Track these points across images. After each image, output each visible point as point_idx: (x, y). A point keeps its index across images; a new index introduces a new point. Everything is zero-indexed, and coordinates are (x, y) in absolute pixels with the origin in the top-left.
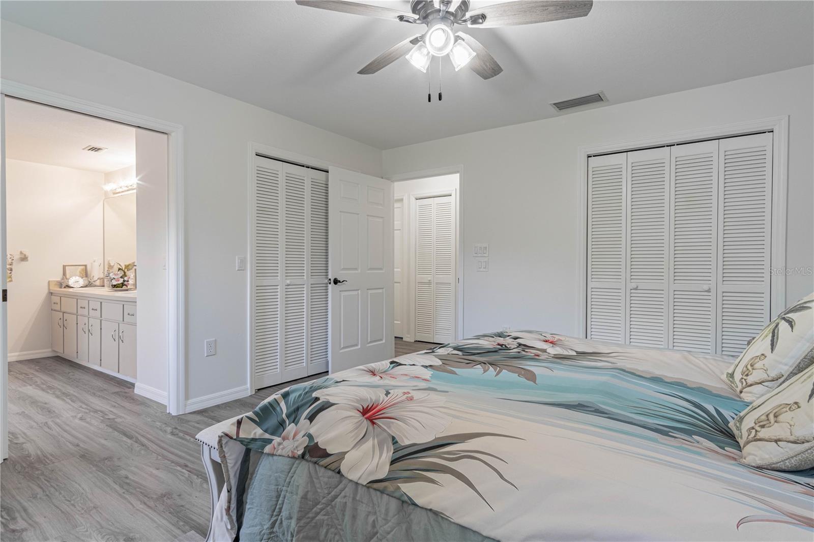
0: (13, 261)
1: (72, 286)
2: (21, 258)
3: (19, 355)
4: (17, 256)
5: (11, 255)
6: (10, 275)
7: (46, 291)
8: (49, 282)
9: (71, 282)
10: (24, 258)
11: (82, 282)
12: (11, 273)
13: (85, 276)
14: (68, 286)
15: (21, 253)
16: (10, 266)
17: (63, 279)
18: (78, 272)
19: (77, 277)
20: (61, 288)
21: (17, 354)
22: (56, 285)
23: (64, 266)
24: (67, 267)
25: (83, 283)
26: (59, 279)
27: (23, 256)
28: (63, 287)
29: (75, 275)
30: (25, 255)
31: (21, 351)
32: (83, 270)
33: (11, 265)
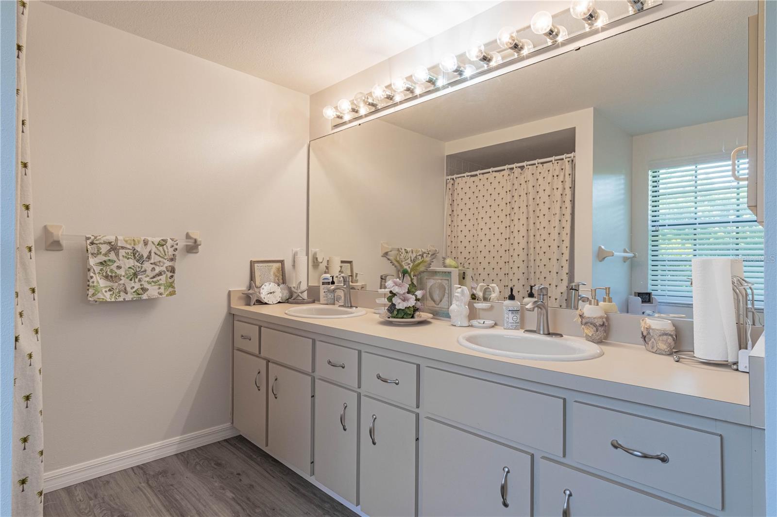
0: (176, 253)
1: (266, 301)
2: (188, 246)
3: (181, 442)
4: (182, 243)
5: (172, 240)
6: (170, 281)
7: (224, 311)
8: (229, 293)
9: (264, 295)
10: (193, 247)
11: (280, 293)
12: (172, 276)
13: (282, 282)
14: (260, 302)
15: (188, 236)
16: (170, 264)
17: (250, 288)
18: (272, 274)
19: (271, 285)
20: (248, 304)
21: (177, 438)
22: (240, 298)
23: (251, 261)
24: (256, 265)
25: (281, 295)
26: (244, 287)
27: (191, 243)
28: (252, 302)
29: (269, 281)
30: (196, 241)
31: (184, 433)
32: (278, 269)
33: (172, 260)
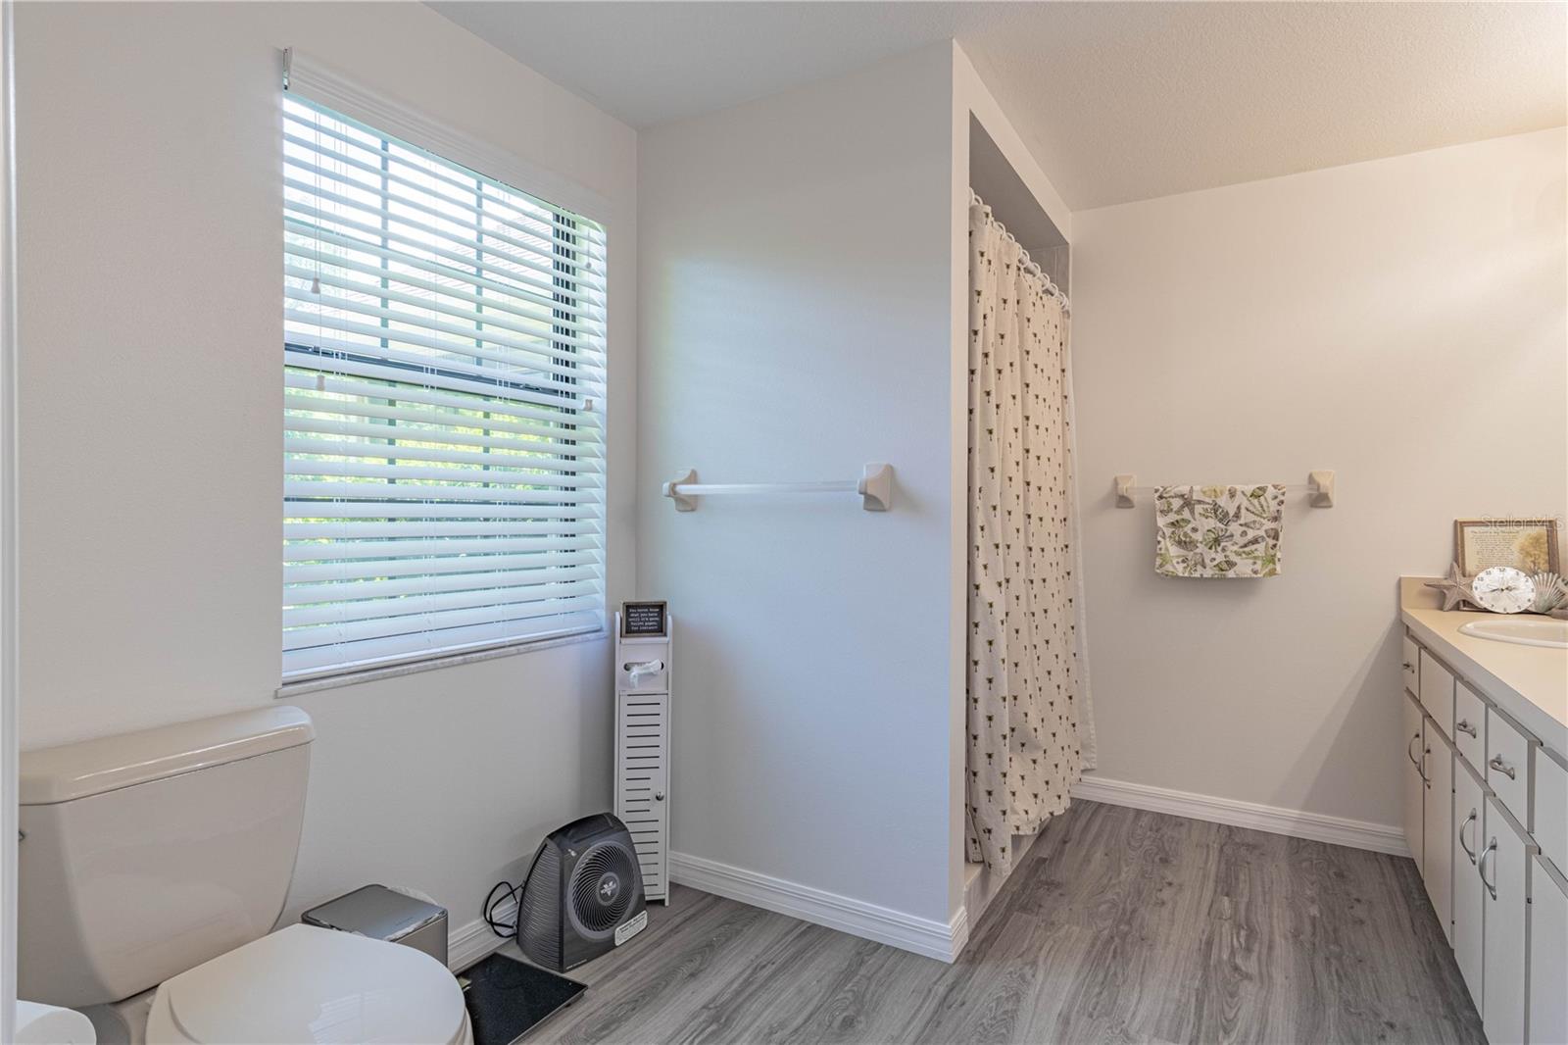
0: (1282, 508)
1: (1485, 604)
2: (1310, 495)
4: (1296, 494)
5: (1275, 487)
6: (1271, 552)
8: (1400, 580)
9: (1482, 589)
10: (1319, 499)
11: (1530, 591)
12: (1275, 546)
13: (1544, 566)
14: (1467, 605)
15: (1312, 482)
16: (1273, 525)
17: (1451, 574)
18: (1515, 547)
19: (1510, 572)
20: (1438, 608)
21: (1295, 814)
22: (1423, 594)
23: (1456, 522)
24: (1468, 530)
25: (1532, 596)
26: (1436, 573)
27: (1314, 492)
28: (1449, 604)
29: (1503, 564)
30: (1320, 488)
32: (1537, 540)
33: (1276, 519)
